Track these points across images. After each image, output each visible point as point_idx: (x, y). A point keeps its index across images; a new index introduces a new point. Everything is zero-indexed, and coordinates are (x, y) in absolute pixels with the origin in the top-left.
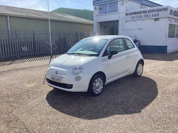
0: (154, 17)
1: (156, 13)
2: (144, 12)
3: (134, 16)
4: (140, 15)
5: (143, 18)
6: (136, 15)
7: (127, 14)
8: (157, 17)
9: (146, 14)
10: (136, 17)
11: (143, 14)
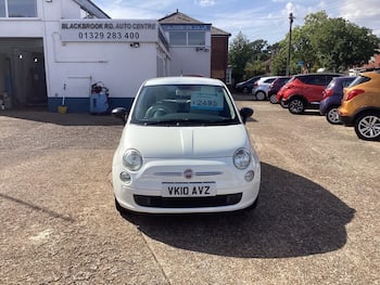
0: (130, 39)
1: (134, 31)
2: (106, 26)
3: (84, 31)
4: (99, 31)
5: (105, 39)
6: (88, 31)
7: (64, 26)
8: (135, 40)
9: (112, 31)
10: (89, 35)
11: (105, 31)
